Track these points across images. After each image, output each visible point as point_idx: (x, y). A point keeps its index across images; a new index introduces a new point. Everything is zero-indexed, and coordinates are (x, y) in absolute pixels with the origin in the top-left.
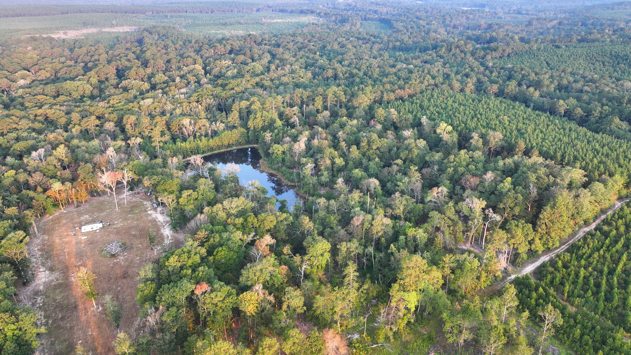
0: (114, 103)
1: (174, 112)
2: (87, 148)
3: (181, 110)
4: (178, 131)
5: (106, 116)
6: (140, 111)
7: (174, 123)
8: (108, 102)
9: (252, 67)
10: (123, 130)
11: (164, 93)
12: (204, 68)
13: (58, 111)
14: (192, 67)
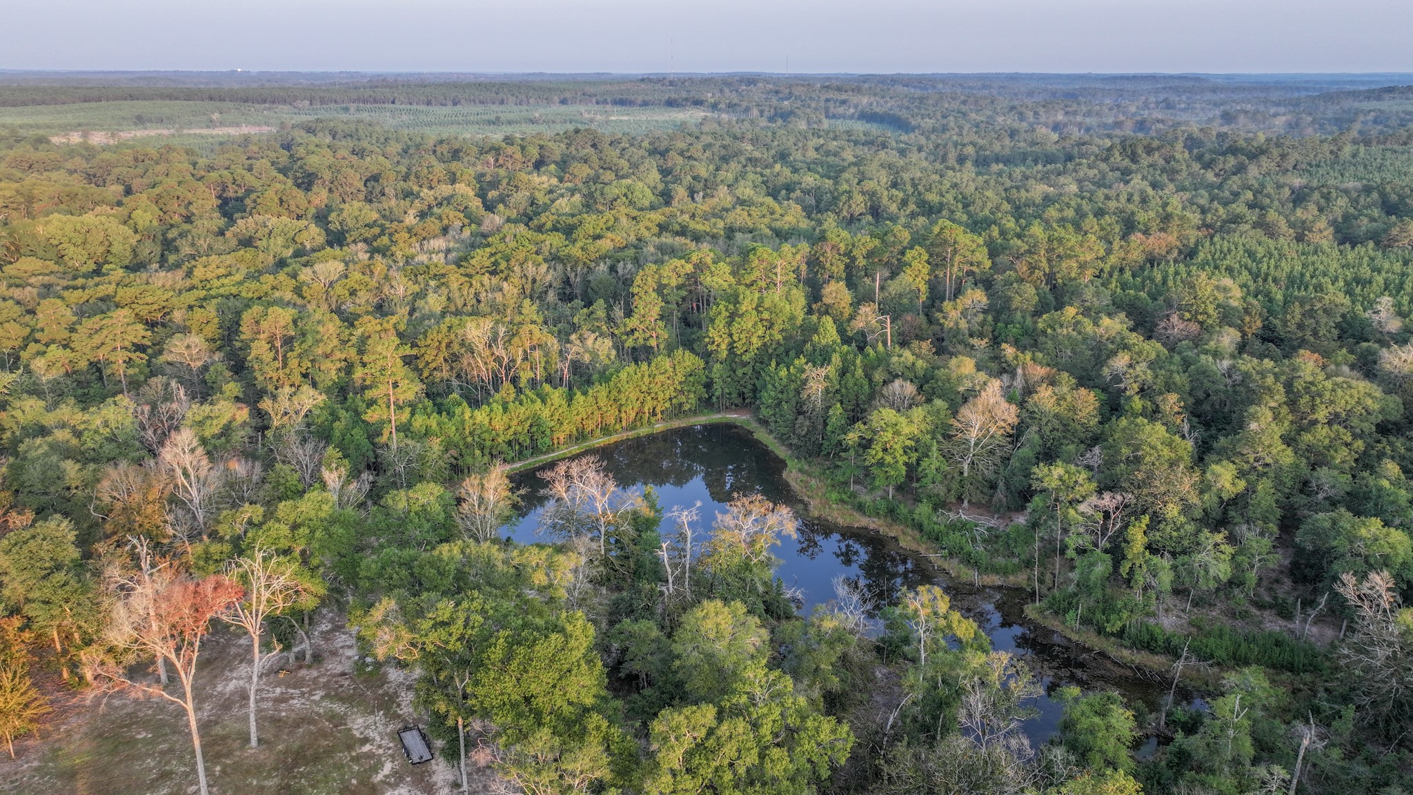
0: (210, 276)
1: (420, 303)
3: (444, 298)
4: (446, 367)
5: (178, 316)
6: (299, 301)
7: (432, 335)
8: (189, 274)
10: (239, 366)
11: (373, 251)
12: (482, 194)
14: (446, 190)
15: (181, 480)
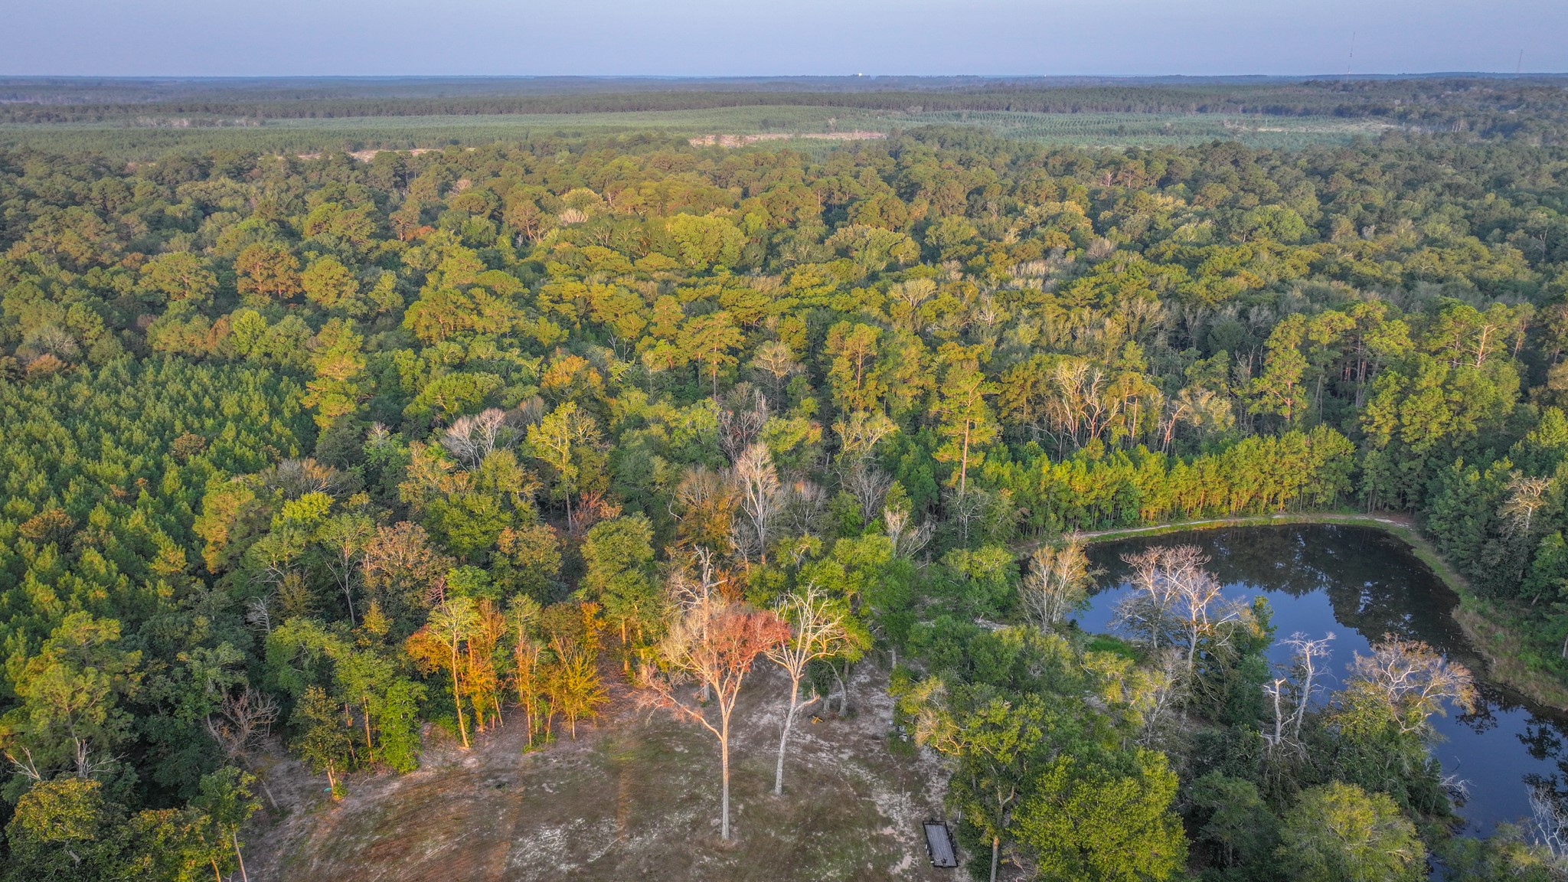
0: (804, 284)
1: (1009, 333)
2: (669, 431)
3: (1036, 330)
4: (1027, 409)
5: (771, 322)
6: (886, 319)
7: (1018, 371)
8: (786, 281)
9: (1269, 218)
10: (819, 381)
11: (967, 271)
12: (1093, 214)
13: (625, 292)
14: (1053, 207)
15: (750, 494)
